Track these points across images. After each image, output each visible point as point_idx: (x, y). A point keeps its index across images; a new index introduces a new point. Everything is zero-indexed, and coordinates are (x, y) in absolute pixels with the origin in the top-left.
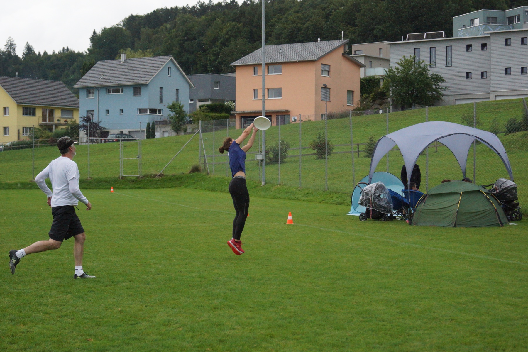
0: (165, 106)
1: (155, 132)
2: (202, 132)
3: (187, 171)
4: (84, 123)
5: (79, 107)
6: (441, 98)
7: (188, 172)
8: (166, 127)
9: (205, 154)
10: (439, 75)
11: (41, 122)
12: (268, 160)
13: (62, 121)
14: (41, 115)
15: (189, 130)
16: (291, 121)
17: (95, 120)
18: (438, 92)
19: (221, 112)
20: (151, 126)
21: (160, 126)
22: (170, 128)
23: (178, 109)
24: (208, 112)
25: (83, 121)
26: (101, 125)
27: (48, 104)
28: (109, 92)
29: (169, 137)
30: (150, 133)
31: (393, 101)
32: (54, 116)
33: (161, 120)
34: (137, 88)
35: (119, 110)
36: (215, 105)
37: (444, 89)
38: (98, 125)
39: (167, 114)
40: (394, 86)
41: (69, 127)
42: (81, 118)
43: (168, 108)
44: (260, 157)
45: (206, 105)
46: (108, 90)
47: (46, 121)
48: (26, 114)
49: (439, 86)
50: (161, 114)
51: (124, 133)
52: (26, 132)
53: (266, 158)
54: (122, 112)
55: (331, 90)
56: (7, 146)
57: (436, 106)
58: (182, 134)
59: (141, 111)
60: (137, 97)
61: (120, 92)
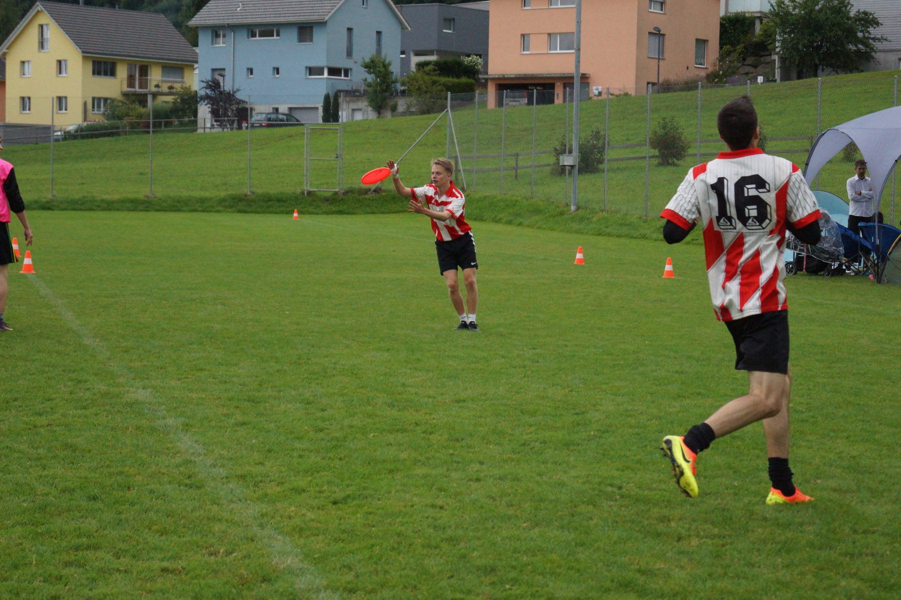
0: (356, 62)
1: (338, 111)
4: (209, 92)
5: (196, 62)
6: (873, 58)
8: (358, 100)
10: (871, 14)
11: (126, 89)
13: (165, 88)
14: (126, 76)
15: (401, 108)
16: (591, 95)
17: (227, 86)
18: (866, 45)
19: (459, 76)
20: (332, 100)
21: (348, 99)
22: (366, 103)
23: (382, 69)
24: (436, 75)
25: (206, 88)
26: (239, 96)
27: (139, 55)
28: (254, 35)
29: (363, 120)
30: (331, 112)
31: (783, 60)
32: (149, 78)
33: (349, 88)
34: (306, 27)
35: (272, 70)
36: (446, 63)
37: (878, 39)
38: (234, 96)
39: (360, 77)
40: (785, 33)
41: (177, 98)
42: (203, 82)
43: (362, 66)
46: (252, 31)
47: (134, 87)
48: (99, 74)
49: (870, 34)
50: (349, 78)
51: (280, 111)
52: (99, 107)
54: (278, 73)
55: (666, 37)
57: (862, 71)
58: (388, 114)
59: (312, 71)
60: (305, 45)
61: (273, 36)
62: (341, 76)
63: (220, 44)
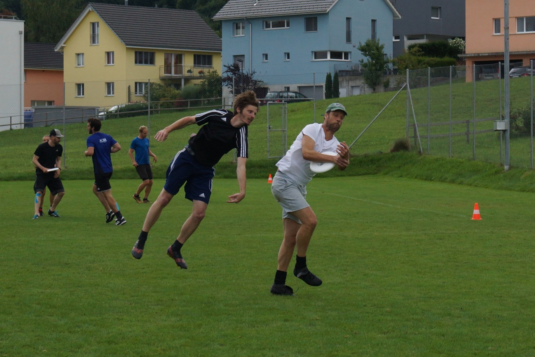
0: (354, 47)
1: (338, 89)
2: (411, 88)
3: (387, 148)
4: (230, 74)
5: (221, 50)
7: (389, 151)
8: (356, 79)
9: (416, 122)
11: (163, 74)
12: (516, 130)
13: (195, 73)
14: (163, 64)
15: (392, 85)
17: (245, 70)
19: (442, 56)
20: (332, 79)
21: (347, 78)
22: (363, 81)
23: (375, 52)
24: (422, 55)
25: (227, 72)
27: (174, 46)
28: (268, 26)
29: (360, 95)
30: (332, 89)
32: (183, 64)
33: (350, 69)
36: (433, 45)
38: (251, 78)
39: (357, 59)
41: (205, 81)
43: (359, 49)
44: (501, 126)
45: (419, 44)
46: (266, 22)
47: (170, 73)
48: (141, 62)
50: (349, 60)
51: (291, 90)
52: (141, 90)
53: (511, 127)
54: (288, 58)
56: (111, 112)
58: (382, 90)
59: (317, 55)
60: (311, 34)
61: (284, 27)
62: (342, 58)
63: (240, 34)
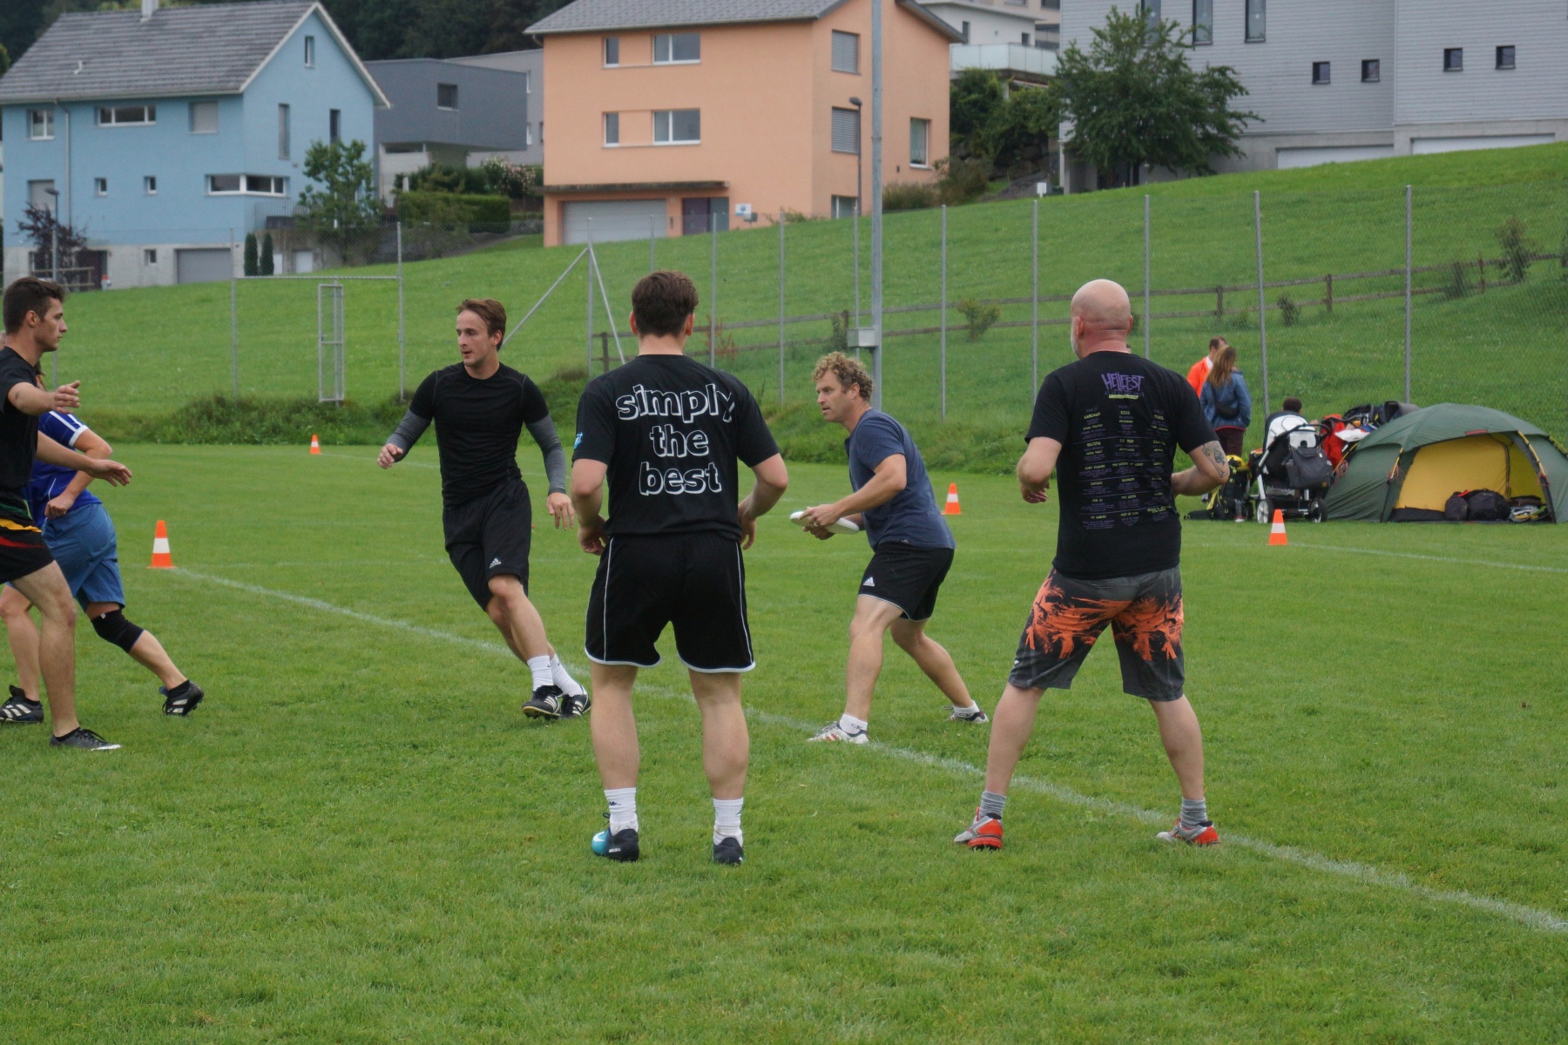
0: (295, 166)
1: (271, 257)
10: (1230, 71)
16: (734, 220)
26: (79, 230)
28: (106, 119)
30: (258, 260)
34: (202, 104)
35: (141, 181)
37: (1242, 116)
38: (74, 232)
42: (14, 203)
46: (103, 111)
49: (1228, 107)
50: (283, 195)
51: (159, 255)
54: (153, 187)
55: (862, 116)
59: (217, 182)
60: (204, 136)
61: (143, 120)
62: (269, 190)
63: (41, 134)
